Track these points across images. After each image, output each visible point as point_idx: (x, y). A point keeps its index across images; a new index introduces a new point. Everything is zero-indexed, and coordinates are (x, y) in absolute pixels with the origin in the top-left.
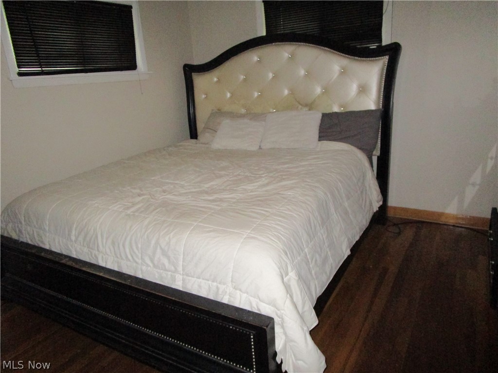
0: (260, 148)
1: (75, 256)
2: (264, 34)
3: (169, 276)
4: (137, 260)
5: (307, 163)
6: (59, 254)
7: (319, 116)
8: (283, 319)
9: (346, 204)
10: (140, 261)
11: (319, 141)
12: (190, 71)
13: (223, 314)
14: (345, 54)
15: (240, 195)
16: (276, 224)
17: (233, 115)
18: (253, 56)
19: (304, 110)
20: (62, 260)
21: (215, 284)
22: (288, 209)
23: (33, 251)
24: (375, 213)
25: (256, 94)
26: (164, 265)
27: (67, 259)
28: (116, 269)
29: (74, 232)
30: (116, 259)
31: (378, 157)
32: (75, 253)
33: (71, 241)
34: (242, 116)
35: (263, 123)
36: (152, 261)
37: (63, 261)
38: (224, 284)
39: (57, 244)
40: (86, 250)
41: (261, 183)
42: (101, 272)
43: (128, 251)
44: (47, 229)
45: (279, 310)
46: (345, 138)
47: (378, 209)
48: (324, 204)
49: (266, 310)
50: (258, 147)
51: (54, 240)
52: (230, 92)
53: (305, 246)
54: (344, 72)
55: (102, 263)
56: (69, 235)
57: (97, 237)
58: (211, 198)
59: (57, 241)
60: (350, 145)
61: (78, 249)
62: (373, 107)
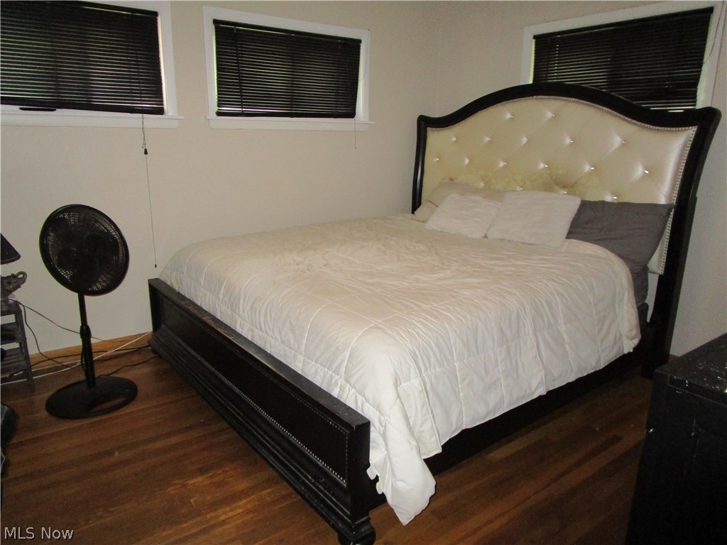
0: (486, 237)
1: (219, 318)
2: (531, 82)
3: (292, 355)
4: (269, 332)
5: (524, 263)
6: (205, 312)
7: (575, 204)
8: (385, 427)
9: (562, 328)
10: (270, 333)
11: (567, 238)
12: (425, 124)
13: (321, 403)
14: (630, 118)
15: (406, 284)
16: (418, 322)
17: (466, 189)
18: (505, 112)
19: (562, 192)
20: (204, 316)
21: (330, 372)
22: (449, 309)
23: (183, 303)
24: (624, 354)
25: (502, 164)
26: (289, 341)
27: (208, 317)
28: (249, 338)
29: (222, 291)
30: (251, 326)
31: (661, 277)
32: (219, 314)
33: (219, 300)
34: (477, 191)
35: (500, 203)
36: (280, 334)
37: (204, 319)
38: (338, 374)
39: (207, 299)
40: (229, 312)
41: (442, 275)
42: (231, 336)
43: (262, 319)
44: (202, 282)
45: (382, 415)
46: (606, 239)
47: (631, 351)
48: (514, 318)
49: (368, 412)
50: (483, 235)
51: (206, 295)
52: (468, 158)
53: (455, 358)
54: (625, 145)
55: (239, 330)
56: (218, 293)
57: (239, 299)
58: (371, 281)
59: (208, 296)
60: (607, 251)
61: (223, 310)
62: (662, 200)
